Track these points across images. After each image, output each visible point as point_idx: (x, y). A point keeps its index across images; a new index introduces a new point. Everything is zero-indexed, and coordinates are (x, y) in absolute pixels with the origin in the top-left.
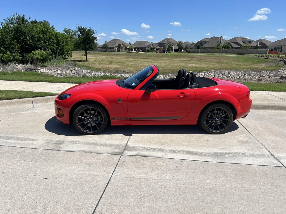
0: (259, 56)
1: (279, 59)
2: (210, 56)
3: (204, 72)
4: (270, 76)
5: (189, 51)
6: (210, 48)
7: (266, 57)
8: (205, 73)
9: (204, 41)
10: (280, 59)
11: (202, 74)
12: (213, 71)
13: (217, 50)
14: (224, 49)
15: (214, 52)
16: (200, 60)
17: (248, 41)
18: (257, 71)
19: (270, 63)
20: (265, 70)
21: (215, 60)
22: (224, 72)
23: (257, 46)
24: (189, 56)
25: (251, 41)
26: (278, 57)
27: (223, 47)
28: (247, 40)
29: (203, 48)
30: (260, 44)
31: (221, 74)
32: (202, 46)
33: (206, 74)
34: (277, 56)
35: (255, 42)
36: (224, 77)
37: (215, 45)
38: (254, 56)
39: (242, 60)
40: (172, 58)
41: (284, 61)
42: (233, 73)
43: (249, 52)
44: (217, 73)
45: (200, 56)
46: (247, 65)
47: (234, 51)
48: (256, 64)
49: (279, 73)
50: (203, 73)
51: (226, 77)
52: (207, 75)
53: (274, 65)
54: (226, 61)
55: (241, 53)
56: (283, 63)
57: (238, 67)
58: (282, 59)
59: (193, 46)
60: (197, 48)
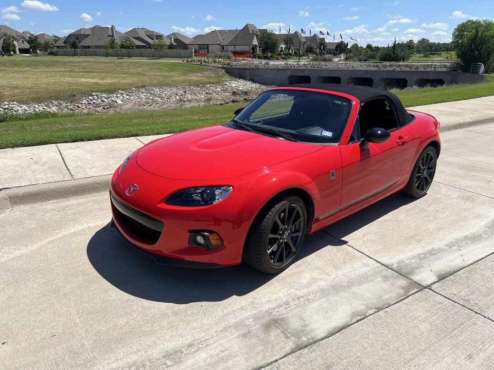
0: (187, 61)
1: (216, 65)
2: (107, 63)
3: (120, 91)
4: (218, 93)
5: (56, 52)
6: (97, 47)
7: (199, 63)
8: (123, 94)
9: (82, 33)
10: (218, 66)
11: (117, 97)
12: (134, 90)
13: (110, 51)
14: (123, 50)
15: (107, 55)
16: (93, 70)
17: (157, 36)
18: (198, 86)
19: (207, 71)
20: (208, 84)
21: (118, 69)
22: (153, 90)
23: (172, 44)
24: (65, 63)
25: (161, 37)
26: (215, 62)
27: (122, 47)
28: (155, 34)
29: (84, 47)
30: (176, 40)
31: (149, 95)
32: (80, 42)
33: (125, 96)
34: (213, 61)
35: (167, 38)
36: (156, 98)
37: (105, 41)
38: (179, 61)
39: (165, 69)
40: (28, 66)
41: (224, 68)
42: (167, 92)
43: (166, 54)
44: (142, 93)
45: (87, 62)
46: (177, 77)
47: (141, 53)
48: (188, 75)
49: (226, 86)
50: (119, 95)
51: (159, 99)
52: (128, 97)
53: (213, 75)
54: (139, 70)
55: (154, 56)
56: (223, 71)
57: (168, 81)
58: (221, 66)
59: (60, 43)
60: (72, 47)
